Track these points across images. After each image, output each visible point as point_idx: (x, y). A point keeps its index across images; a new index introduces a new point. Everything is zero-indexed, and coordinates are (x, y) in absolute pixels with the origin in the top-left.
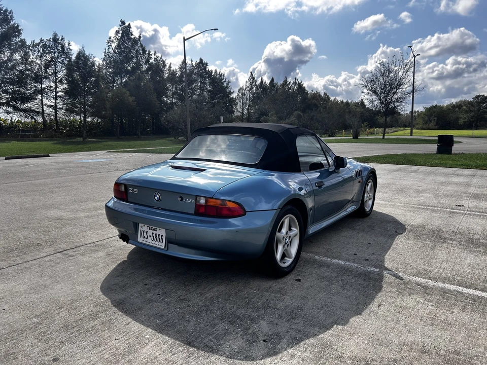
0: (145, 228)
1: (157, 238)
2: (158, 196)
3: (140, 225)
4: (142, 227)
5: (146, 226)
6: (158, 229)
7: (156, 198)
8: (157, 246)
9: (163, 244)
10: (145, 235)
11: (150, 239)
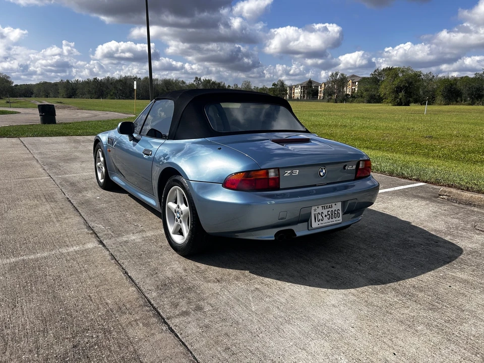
0: (320, 210)
1: (333, 215)
2: (324, 171)
3: (313, 208)
4: (315, 210)
5: (320, 207)
6: (333, 204)
7: (322, 174)
8: (335, 222)
9: (341, 218)
10: (320, 217)
11: (326, 219)
